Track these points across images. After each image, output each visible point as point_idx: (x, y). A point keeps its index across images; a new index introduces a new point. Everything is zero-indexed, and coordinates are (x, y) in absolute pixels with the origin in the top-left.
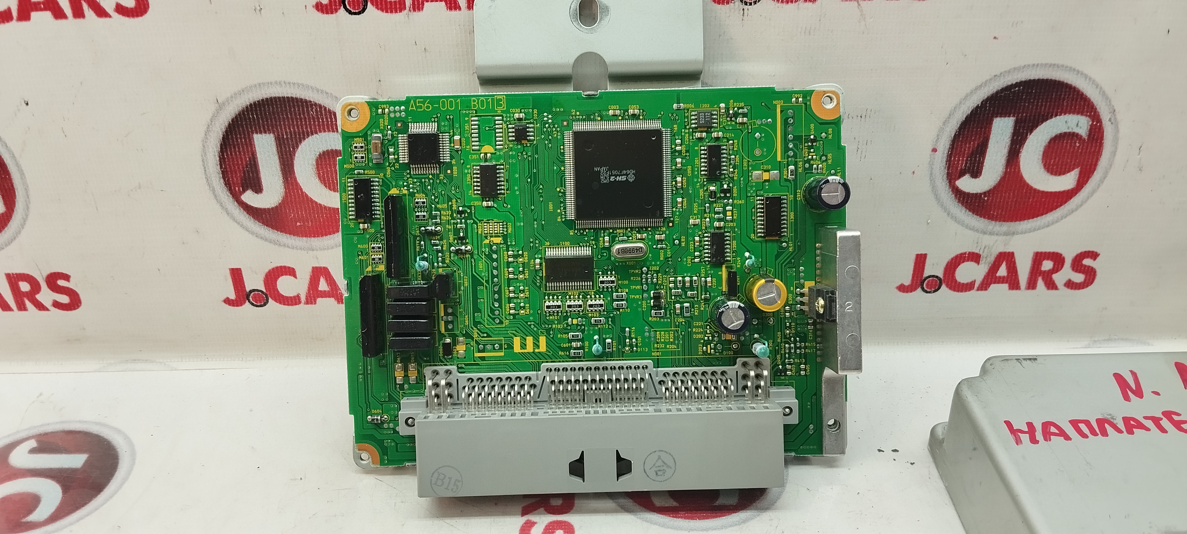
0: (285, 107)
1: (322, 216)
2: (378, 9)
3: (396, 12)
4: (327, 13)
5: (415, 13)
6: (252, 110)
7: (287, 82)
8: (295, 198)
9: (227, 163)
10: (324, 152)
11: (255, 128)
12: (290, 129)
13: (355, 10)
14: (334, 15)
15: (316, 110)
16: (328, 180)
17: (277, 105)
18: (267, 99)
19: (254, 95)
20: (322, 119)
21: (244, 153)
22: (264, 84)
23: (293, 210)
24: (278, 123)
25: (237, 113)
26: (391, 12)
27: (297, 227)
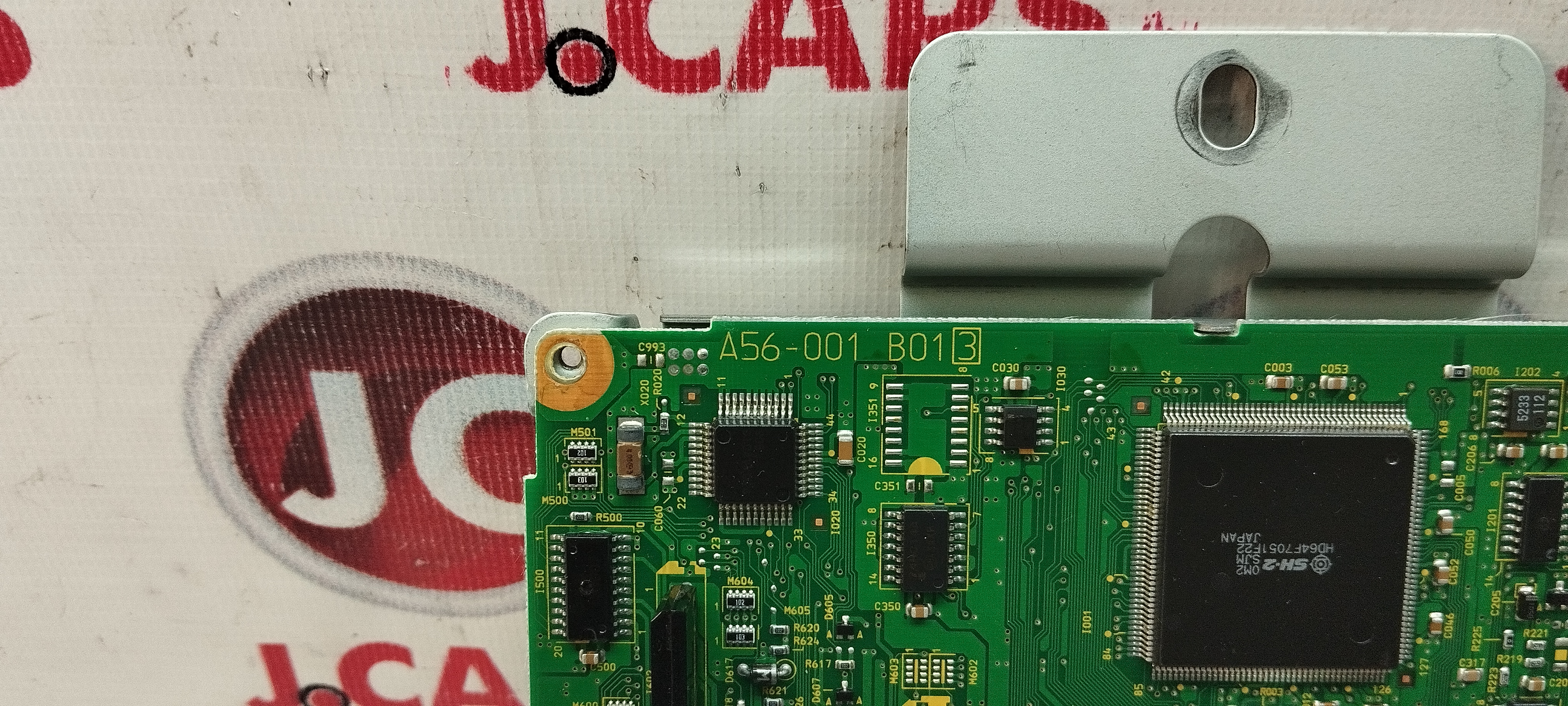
0: (390, 313)
1: (477, 549)
2: (644, 82)
3: (692, 90)
4: (505, 88)
5: (743, 94)
6: (305, 317)
7: (394, 254)
8: (412, 510)
9: (247, 431)
10: (485, 417)
11: (315, 357)
12: (400, 362)
13: (582, 81)
14: (523, 95)
15: (469, 324)
16: (494, 476)
17: (368, 308)
18: (343, 293)
19: (312, 283)
20: (484, 343)
21: (288, 410)
22: (334, 258)
23: (407, 536)
24: (371, 349)
25: (268, 322)
26: (679, 90)
27: (417, 569)
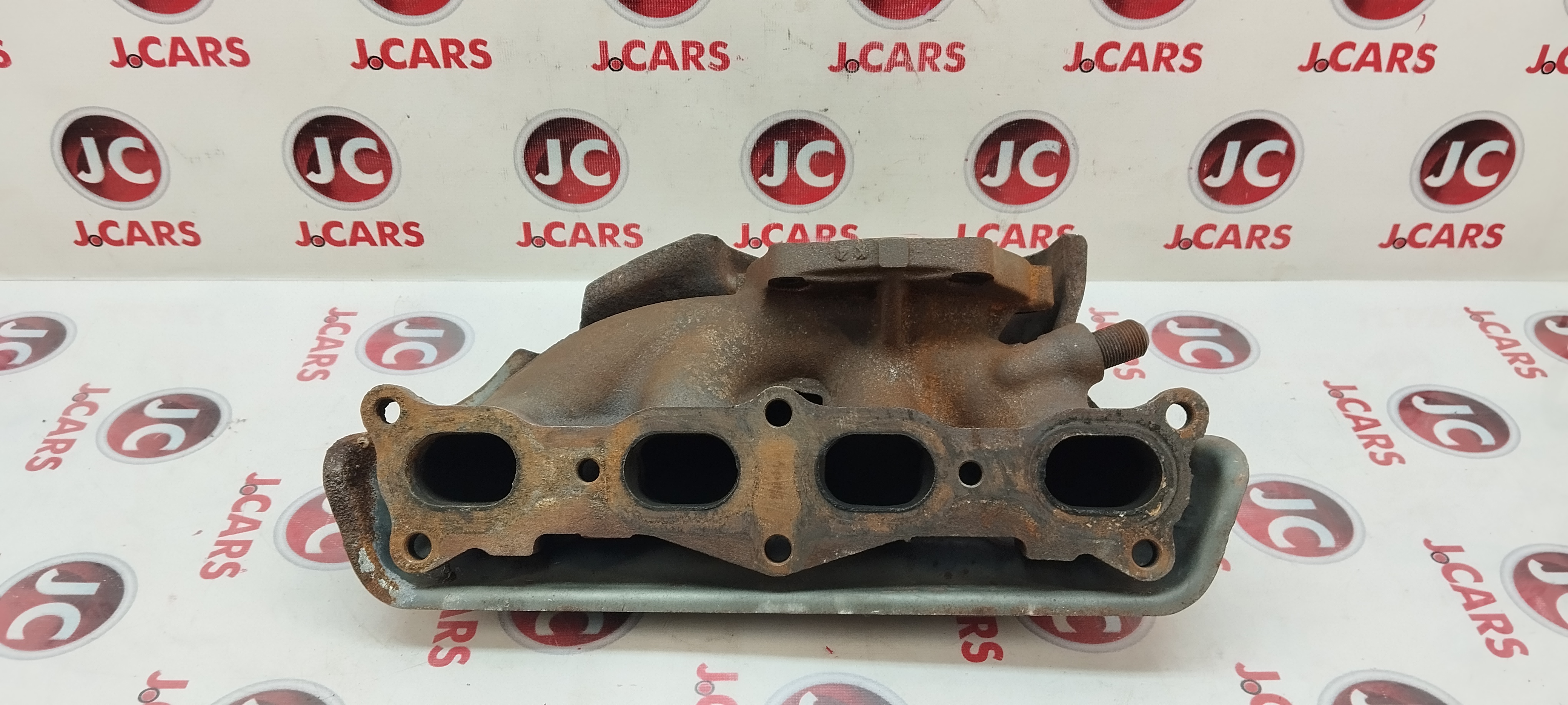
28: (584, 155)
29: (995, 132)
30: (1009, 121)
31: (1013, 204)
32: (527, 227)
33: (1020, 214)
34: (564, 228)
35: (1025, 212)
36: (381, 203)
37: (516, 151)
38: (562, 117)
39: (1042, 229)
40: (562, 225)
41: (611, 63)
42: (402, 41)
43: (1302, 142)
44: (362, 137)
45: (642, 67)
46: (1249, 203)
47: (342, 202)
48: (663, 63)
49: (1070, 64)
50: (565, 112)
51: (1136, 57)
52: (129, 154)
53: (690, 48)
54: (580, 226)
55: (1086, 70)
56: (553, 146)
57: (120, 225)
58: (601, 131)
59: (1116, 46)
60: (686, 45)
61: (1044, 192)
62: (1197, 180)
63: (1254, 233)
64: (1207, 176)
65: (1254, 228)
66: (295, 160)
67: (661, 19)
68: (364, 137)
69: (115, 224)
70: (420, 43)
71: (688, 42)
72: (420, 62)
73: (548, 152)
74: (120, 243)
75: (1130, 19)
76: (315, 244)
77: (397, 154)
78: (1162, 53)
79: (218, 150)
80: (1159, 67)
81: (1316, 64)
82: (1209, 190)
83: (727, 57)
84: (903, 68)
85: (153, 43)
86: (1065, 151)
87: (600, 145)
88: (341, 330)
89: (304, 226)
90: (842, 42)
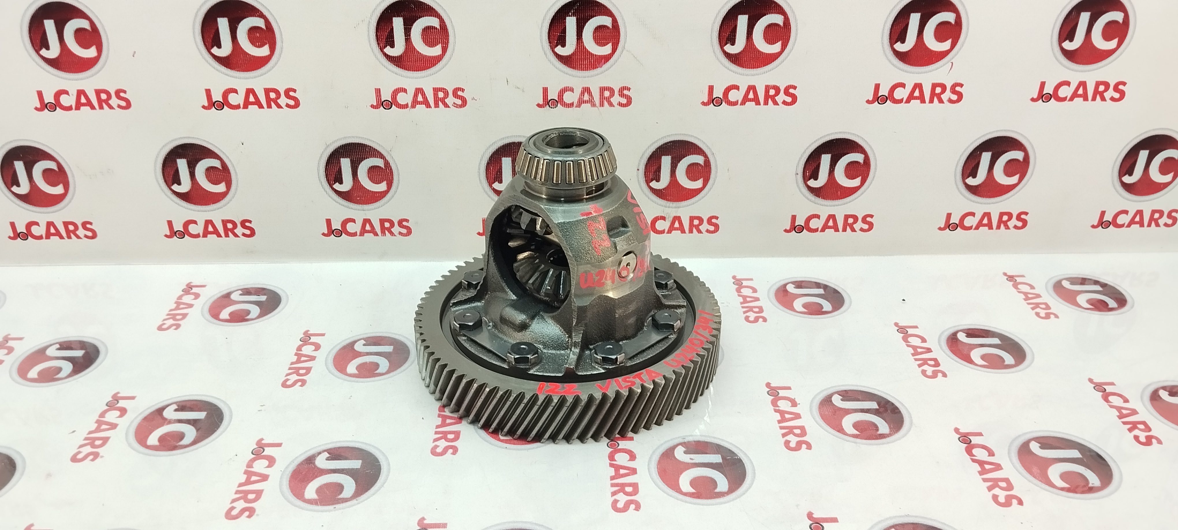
28: (367, 169)
29: (657, 150)
30: (666, 142)
31: (674, 201)
32: (329, 222)
33: (680, 209)
34: (355, 223)
35: (682, 207)
36: (224, 206)
37: (319, 167)
38: (350, 142)
39: (696, 219)
40: (353, 221)
41: (384, 103)
42: (237, 90)
43: (874, 154)
44: (210, 158)
45: (406, 106)
46: (841, 199)
47: (197, 206)
48: (420, 103)
49: (706, 101)
50: (353, 139)
51: (751, 96)
52: (47, 173)
53: (439, 92)
54: (366, 221)
55: (717, 105)
56: (345, 163)
57: (40, 224)
58: (378, 152)
59: (737, 88)
60: (436, 90)
61: (696, 192)
62: (803, 182)
63: (847, 221)
64: (809, 180)
65: (847, 217)
66: (163, 176)
67: (417, 72)
68: (212, 158)
69: (37, 224)
70: (250, 91)
71: (437, 88)
72: (250, 105)
73: (342, 168)
74: (40, 238)
75: (745, 69)
76: (178, 236)
77: (235, 170)
78: (769, 92)
79: (109, 169)
80: (768, 102)
81: (878, 99)
82: (811, 190)
83: (465, 99)
84: (589, 105)
85: (64, 94)
86: (707, 162)
87: (379, 162)
88: (193, 297)
89: (170, 223)
90: (544, 86)
